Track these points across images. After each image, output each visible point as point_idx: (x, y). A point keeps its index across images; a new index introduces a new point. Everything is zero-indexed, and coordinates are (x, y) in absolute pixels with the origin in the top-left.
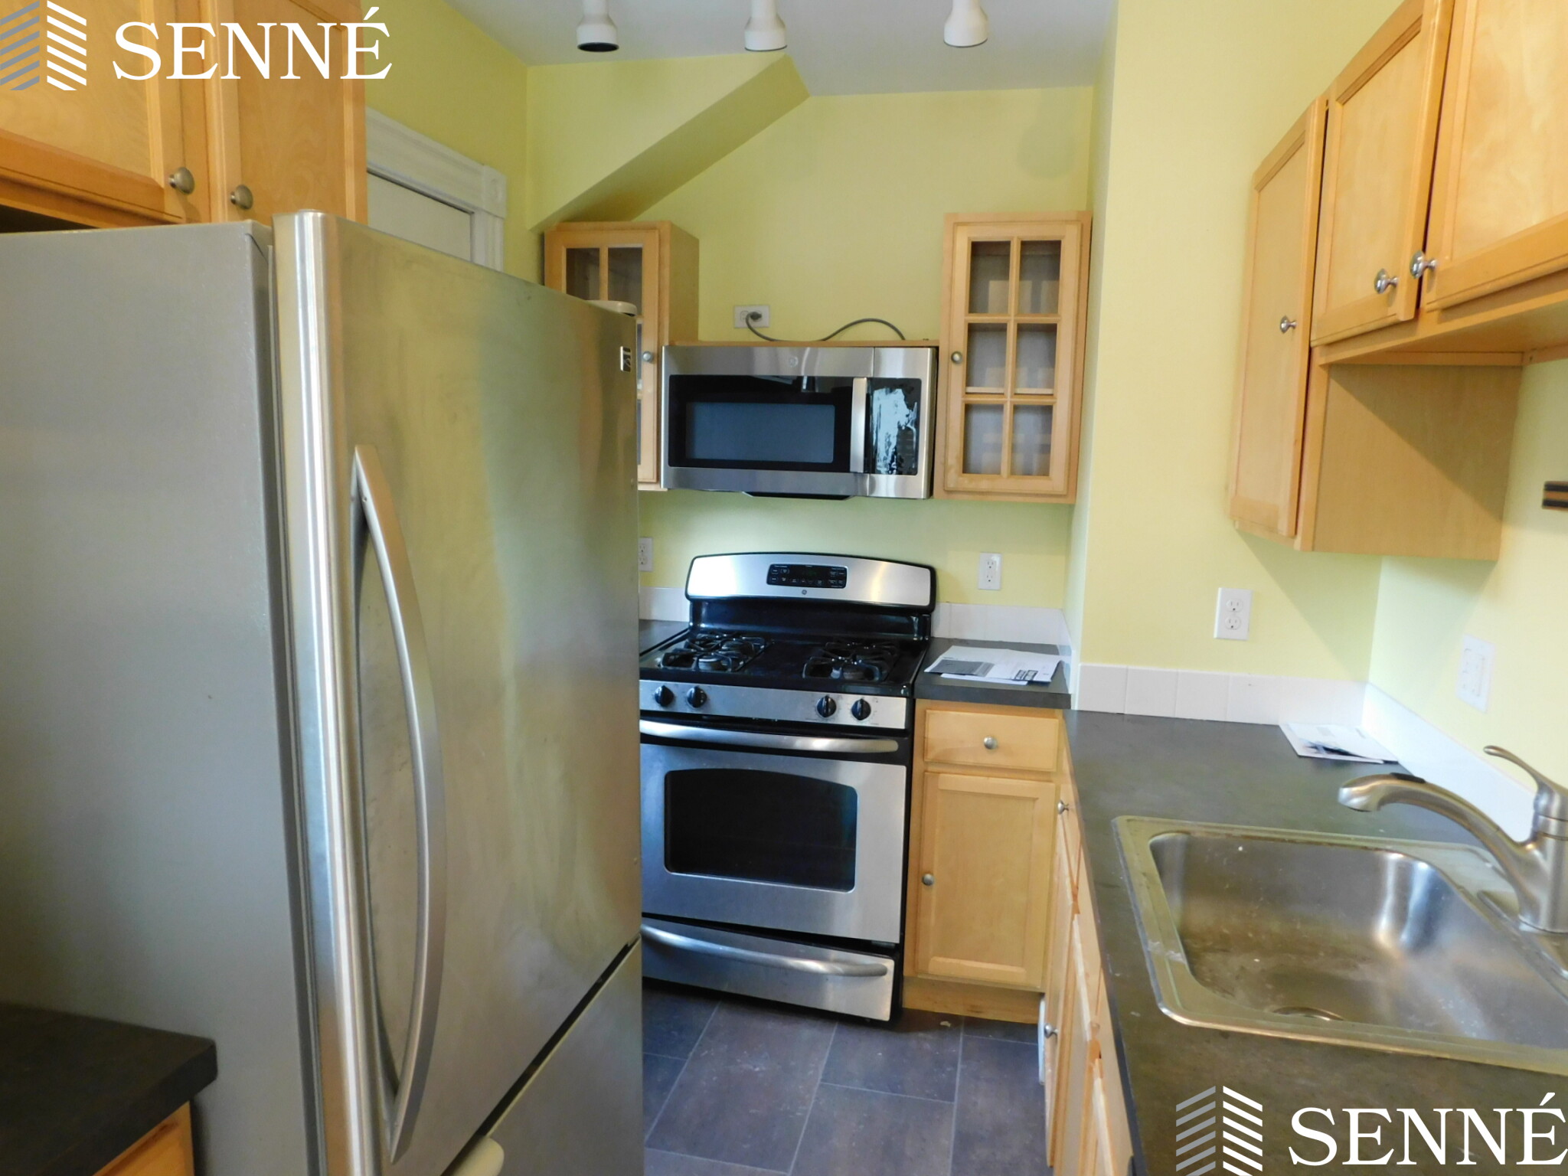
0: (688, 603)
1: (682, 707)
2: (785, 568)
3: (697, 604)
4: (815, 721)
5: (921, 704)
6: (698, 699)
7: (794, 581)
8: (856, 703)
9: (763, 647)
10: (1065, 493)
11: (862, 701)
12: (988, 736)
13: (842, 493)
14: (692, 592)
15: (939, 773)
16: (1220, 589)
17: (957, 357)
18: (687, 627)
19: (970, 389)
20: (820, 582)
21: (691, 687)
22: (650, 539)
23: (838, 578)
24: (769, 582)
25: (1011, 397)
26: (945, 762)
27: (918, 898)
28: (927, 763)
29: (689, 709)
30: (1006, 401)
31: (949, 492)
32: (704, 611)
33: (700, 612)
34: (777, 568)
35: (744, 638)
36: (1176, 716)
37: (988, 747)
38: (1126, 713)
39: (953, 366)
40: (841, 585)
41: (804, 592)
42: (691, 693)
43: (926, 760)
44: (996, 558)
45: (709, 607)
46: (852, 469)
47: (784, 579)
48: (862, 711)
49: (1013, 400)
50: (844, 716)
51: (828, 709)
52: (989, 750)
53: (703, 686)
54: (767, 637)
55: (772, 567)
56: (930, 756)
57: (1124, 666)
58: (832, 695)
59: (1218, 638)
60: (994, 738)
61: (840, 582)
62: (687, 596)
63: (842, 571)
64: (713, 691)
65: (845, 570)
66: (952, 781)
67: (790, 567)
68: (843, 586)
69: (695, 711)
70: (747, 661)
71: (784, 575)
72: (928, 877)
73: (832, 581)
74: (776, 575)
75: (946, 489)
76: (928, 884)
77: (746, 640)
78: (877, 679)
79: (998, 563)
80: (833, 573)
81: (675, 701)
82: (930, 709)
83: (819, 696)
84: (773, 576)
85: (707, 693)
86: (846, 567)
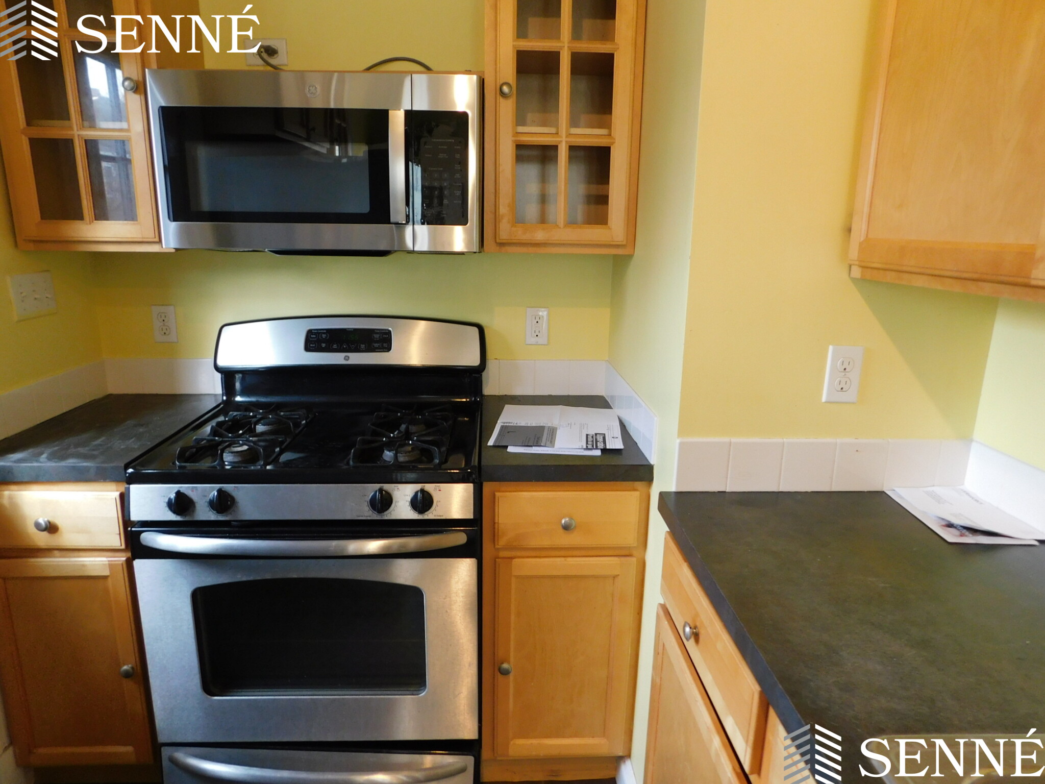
0: (218, 376)
1: (204, 513)
2: (324, 333)
3: (228, 375)
4: (369, 518)
5: (487, 487)
6: (223, 503)
7: (335, 346)
8: (416, 493)
9: (304, 422)
10: (624, 243)
11: (422, 491)
12: (563, 517)
13: (382, 247)
14: (221, 363)
15: (512, 558)
16: (831, 348)
17: (506, 89)
18: (220, 401)
19: (521, 129)
20: (363, 346)
21: (213, 489)
22: (172, 308)
23: (383, 341)
24: (308, 348)
25: (567, 137)
26: (519, 548)
27: (494, 687)
28: (498, 549)
29: (212, 516)
30: (561, 141)
31: (502, 245)
32: (238, 385)
33: (234, 385)
34: (315, 334)
35: (282, 413)
36: (780, 490)
37: (566, 528)
38: (727, 491)
39: (501, 100)
40: (385, 348)
41: (347, 358)
42: (214, 495)
43: (497, 546)
44: (543, 313)
45: (243, 381)
46: (392, 220)
47: (324, 345)
48: (422, 502)
49: (568, 139)
50: (402, 510)
51: (384, 502)
52: (566, 531)
53: (229, 487)
54: (308, 407)
55: (310, 332)
56: (502, 542)
57: (726, 439)
58: (386, 487)
59: (826, 402)
60: (571, 518)
61: (385, 345)
62: (217, 368)
63: (386, 333)
64: (242, 492)
65: (390, 332)
66: (526, 566)
67: (329, 331)
68: (389, 349)
69: (221, 518)
70: (283, 447)
71: (324, 341)
72: (505, 666)
73: (376, 345)
74: (314, 341)
75: (498, 241)
76: (505, 673)
77: (284, 415)
78: (437, 461)
79: (545, 317)
80: (376, 336)
81: (195, 507)
82: (499, 491)
83: (371, 489)
84: (311, 342)
85: (234, 494)
86: (390, 329)
